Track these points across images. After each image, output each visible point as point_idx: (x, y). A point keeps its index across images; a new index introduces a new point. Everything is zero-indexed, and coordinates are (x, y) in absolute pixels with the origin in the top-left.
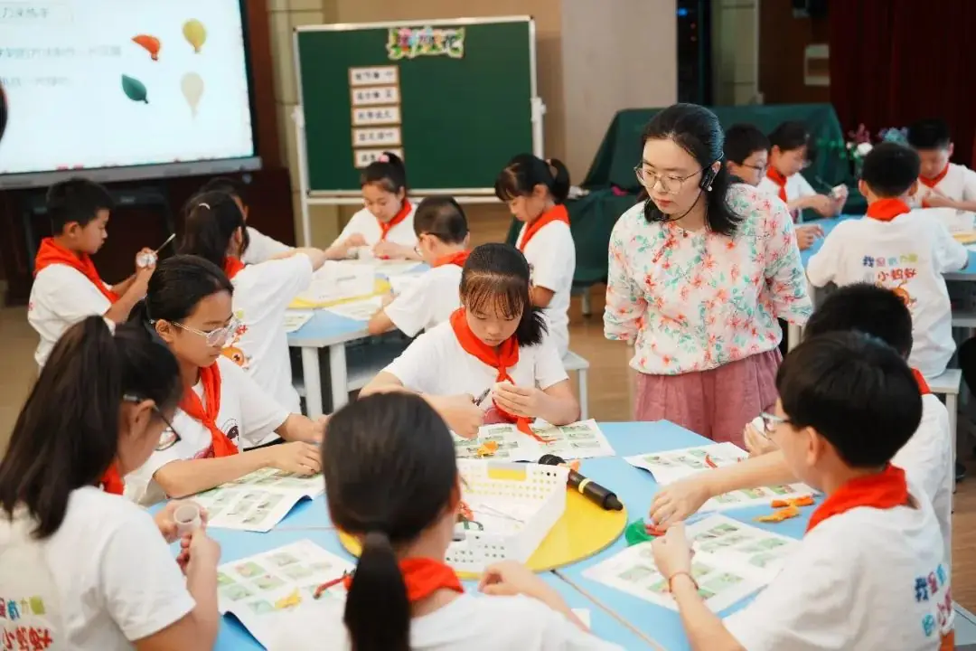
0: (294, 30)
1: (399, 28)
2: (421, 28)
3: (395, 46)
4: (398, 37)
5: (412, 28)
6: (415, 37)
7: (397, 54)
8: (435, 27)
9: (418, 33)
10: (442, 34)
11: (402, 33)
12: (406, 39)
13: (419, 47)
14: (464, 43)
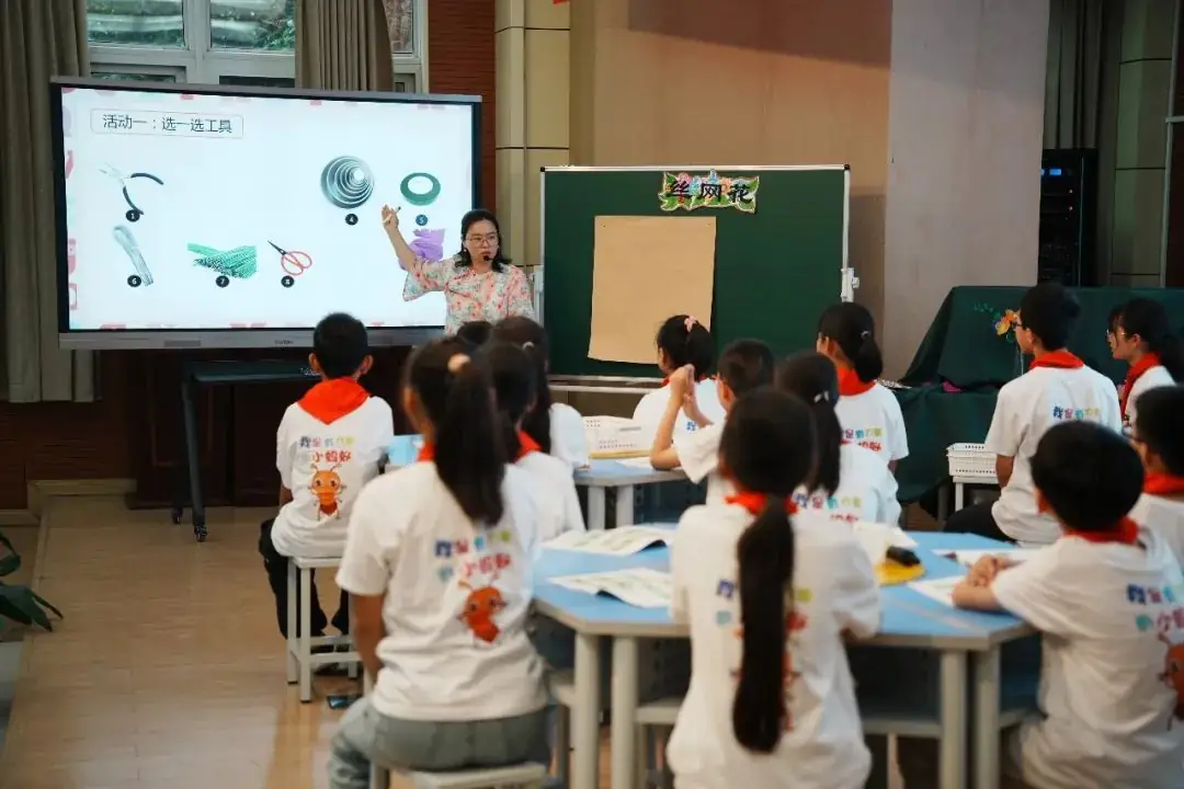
0: (543, 170)
1: (676, 173)
2: (705, 173)
3: (668, 195)
4: (674, 185)
5: (692, 174)
6: (695, 186)
7: (672, 205)
8: (721, 174)
9: (700, 181)
10: (731, 182)
11: (680, 179)
12: (684, 186)
13: (701, 197)
14: (757, 196)
